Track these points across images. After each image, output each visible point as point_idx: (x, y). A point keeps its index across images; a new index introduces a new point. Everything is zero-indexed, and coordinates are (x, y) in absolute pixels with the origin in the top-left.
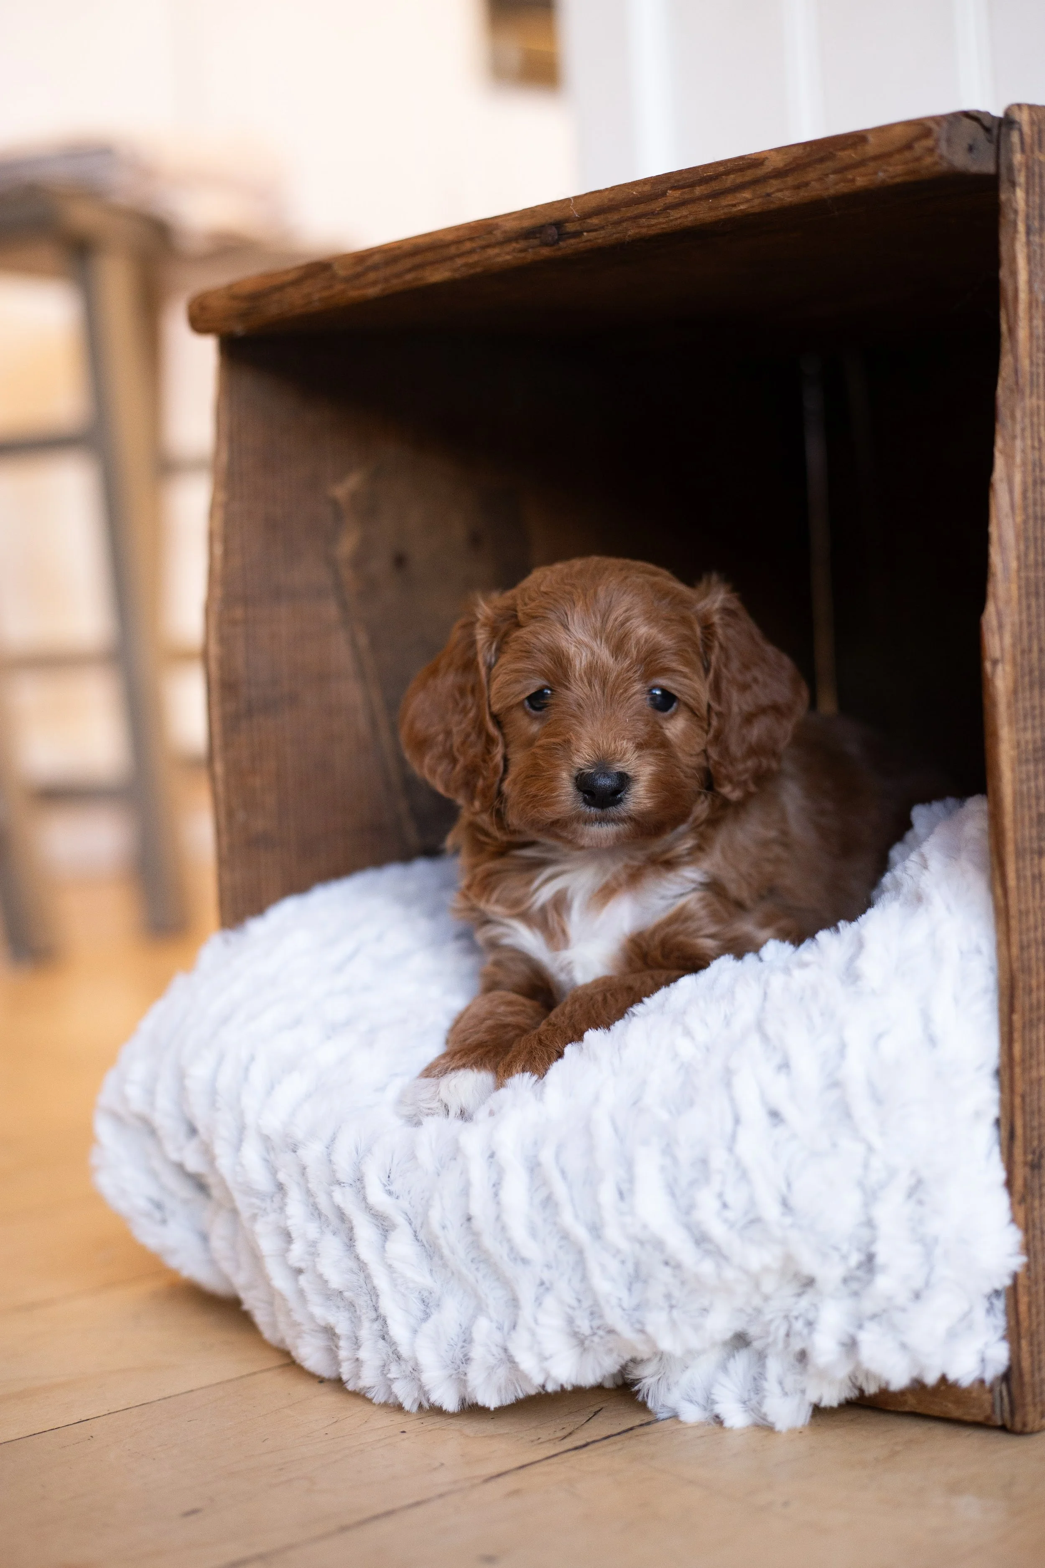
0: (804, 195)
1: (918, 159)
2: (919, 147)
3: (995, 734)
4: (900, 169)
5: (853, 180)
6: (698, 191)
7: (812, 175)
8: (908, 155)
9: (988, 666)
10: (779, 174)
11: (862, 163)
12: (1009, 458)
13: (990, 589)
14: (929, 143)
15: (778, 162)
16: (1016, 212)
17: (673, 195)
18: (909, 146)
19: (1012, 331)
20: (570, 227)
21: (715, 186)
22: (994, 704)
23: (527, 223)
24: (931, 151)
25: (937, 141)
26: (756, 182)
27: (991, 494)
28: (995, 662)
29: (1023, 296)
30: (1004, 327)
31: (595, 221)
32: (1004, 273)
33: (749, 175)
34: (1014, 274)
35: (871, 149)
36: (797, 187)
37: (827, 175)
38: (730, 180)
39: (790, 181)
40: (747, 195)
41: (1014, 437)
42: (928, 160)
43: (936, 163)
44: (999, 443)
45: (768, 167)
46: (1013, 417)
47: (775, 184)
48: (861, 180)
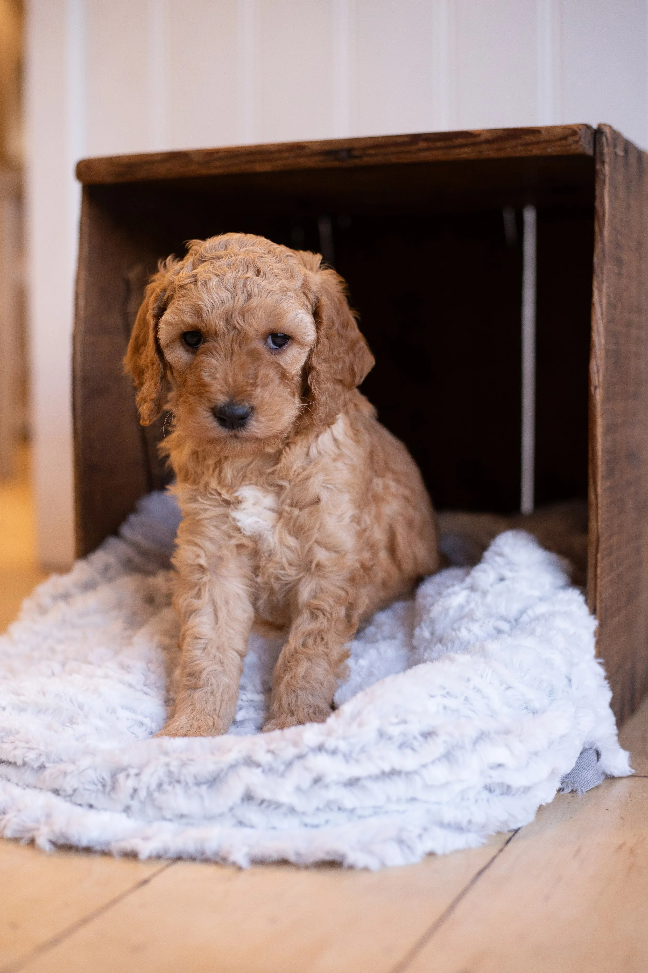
0: (502, 154)
1: (570, 145)
2: (570, 140)
3: (595, 422)
4: (559, 149)
5: (531, 151)
6: (438, 144)
7: (509, 144)
8: (564, 142)
9: (592, 389)
10: (487, 142)
11: (538, 143)
12: (600, 291)
13: (593, 353)
14: (577, 138)
15: (489, 136)
16: (605, 175)
17: (422, 145)
18: (565, 138)
19: (601, 231)
20: (356, 153)
21: (449, 143)
22: (594, 406)
23: (327, 148)
24: (577, 142)
25: (580, 138)
26: (474, 144)
28: (596, 388)
29: (607, 215)
30: (597, 229)
31: (371, 152)
32: (597, 204)
33: (470, 140)
34: (603, 204)
35: (543, 137)
36: (498, 150)
37: (516, 146)
38: (460, 141)
39: (494, 146)
40: (467, 150)
41: (602, 282)
42: (574, 146)
43: (578, 148)
44: (595, 284)
45: (483, 138)
46: (602, 272)
47: (485, 147)
48: (536, 151)
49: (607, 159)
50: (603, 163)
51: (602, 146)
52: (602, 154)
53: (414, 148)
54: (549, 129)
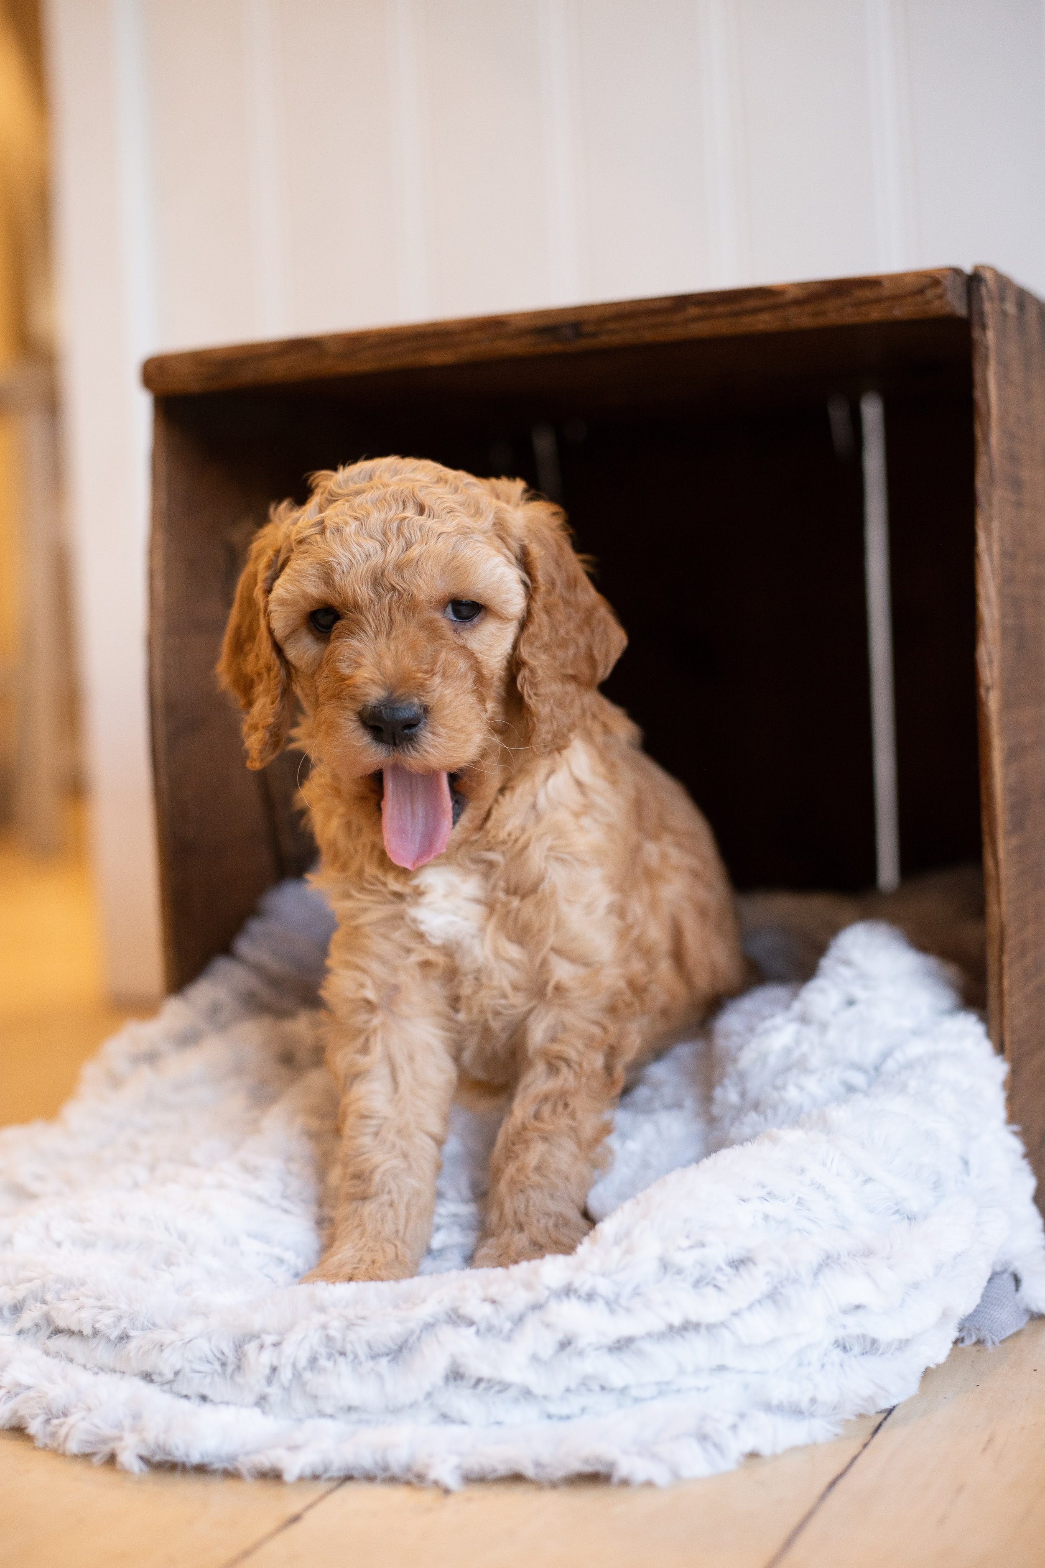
0: (821, 321)
1: (928, 302)
2: (930, 293)
3: (988, 744)
4: (912, 309)
5: (868, 314)
6: (720, 309)
7: (830, 305)
8: (919, 298)
9: (982, 691)
10: (797, 302)
11: (878, 301)
12: (989, 532)
14: (939, 291)
16: (987, 348)
17: (693, 311)
18: (921, 291)
19: (986, 438)
20: (587, 329)
21: (736, 307)
22: (987, 719)
23: (541, 323)
24: (940, 297)
25: (946, 290)
26: (776, 307)
27: (976, 562)
28: (988, 689)
29: (995, 412)
30: (979, 434)
31: (612, 326)
32: (978, 394)
33: (770, 301)
34: (986, 395)
35: (887, 290)
36: (816, 314)
37: (844, 308)
38: (751, 303)
39: (808, 309)
40: (766, 317)
41: (990, 519)
42: (936, 304)
43: (942, 307)
44: (980, 522)
45: (789, 296)
46: (990, 503)
47: (792, 311)
48: (875, 314)
49: (991, 321)
50: (984, 327)
51: (981, 300)
52: (982, 314)
53: (678, 317)
54: (895, 279)
